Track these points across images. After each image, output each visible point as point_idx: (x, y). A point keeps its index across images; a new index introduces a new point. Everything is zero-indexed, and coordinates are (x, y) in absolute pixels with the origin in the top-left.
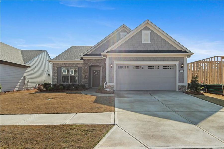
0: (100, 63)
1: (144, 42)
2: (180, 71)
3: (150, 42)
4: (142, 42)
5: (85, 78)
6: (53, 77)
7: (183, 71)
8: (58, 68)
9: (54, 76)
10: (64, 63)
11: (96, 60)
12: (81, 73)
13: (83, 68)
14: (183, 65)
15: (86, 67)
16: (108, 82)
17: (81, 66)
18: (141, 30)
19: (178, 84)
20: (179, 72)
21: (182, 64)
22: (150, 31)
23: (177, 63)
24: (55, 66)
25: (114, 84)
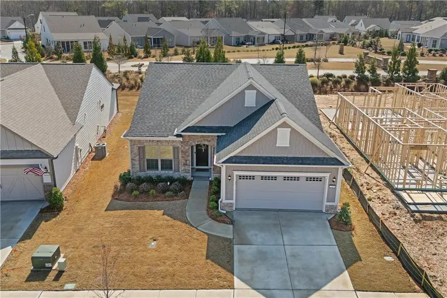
0: (210, 141)
1: (280, 146)
2: (330, 186)
3: (289, 146)
4: (277, 145)
5: (185, 164)
6: (132, 162)
7: (334, 187)
8: (139, 148)
9: (133, 160)
10: (150, 141)
11: (203, 136)
12: (178, 156)
13: (182, 149)
14: (334, 180)
15: (187, 148)
16: (224, 198)
17: (179, 145)
18: (276, 128)
19: (326, 203)
20: (329, 188)
21: (334, 178)
22: (290, 129)
23: (327, 175)
24: (134, 144)
25: (234, 201)
